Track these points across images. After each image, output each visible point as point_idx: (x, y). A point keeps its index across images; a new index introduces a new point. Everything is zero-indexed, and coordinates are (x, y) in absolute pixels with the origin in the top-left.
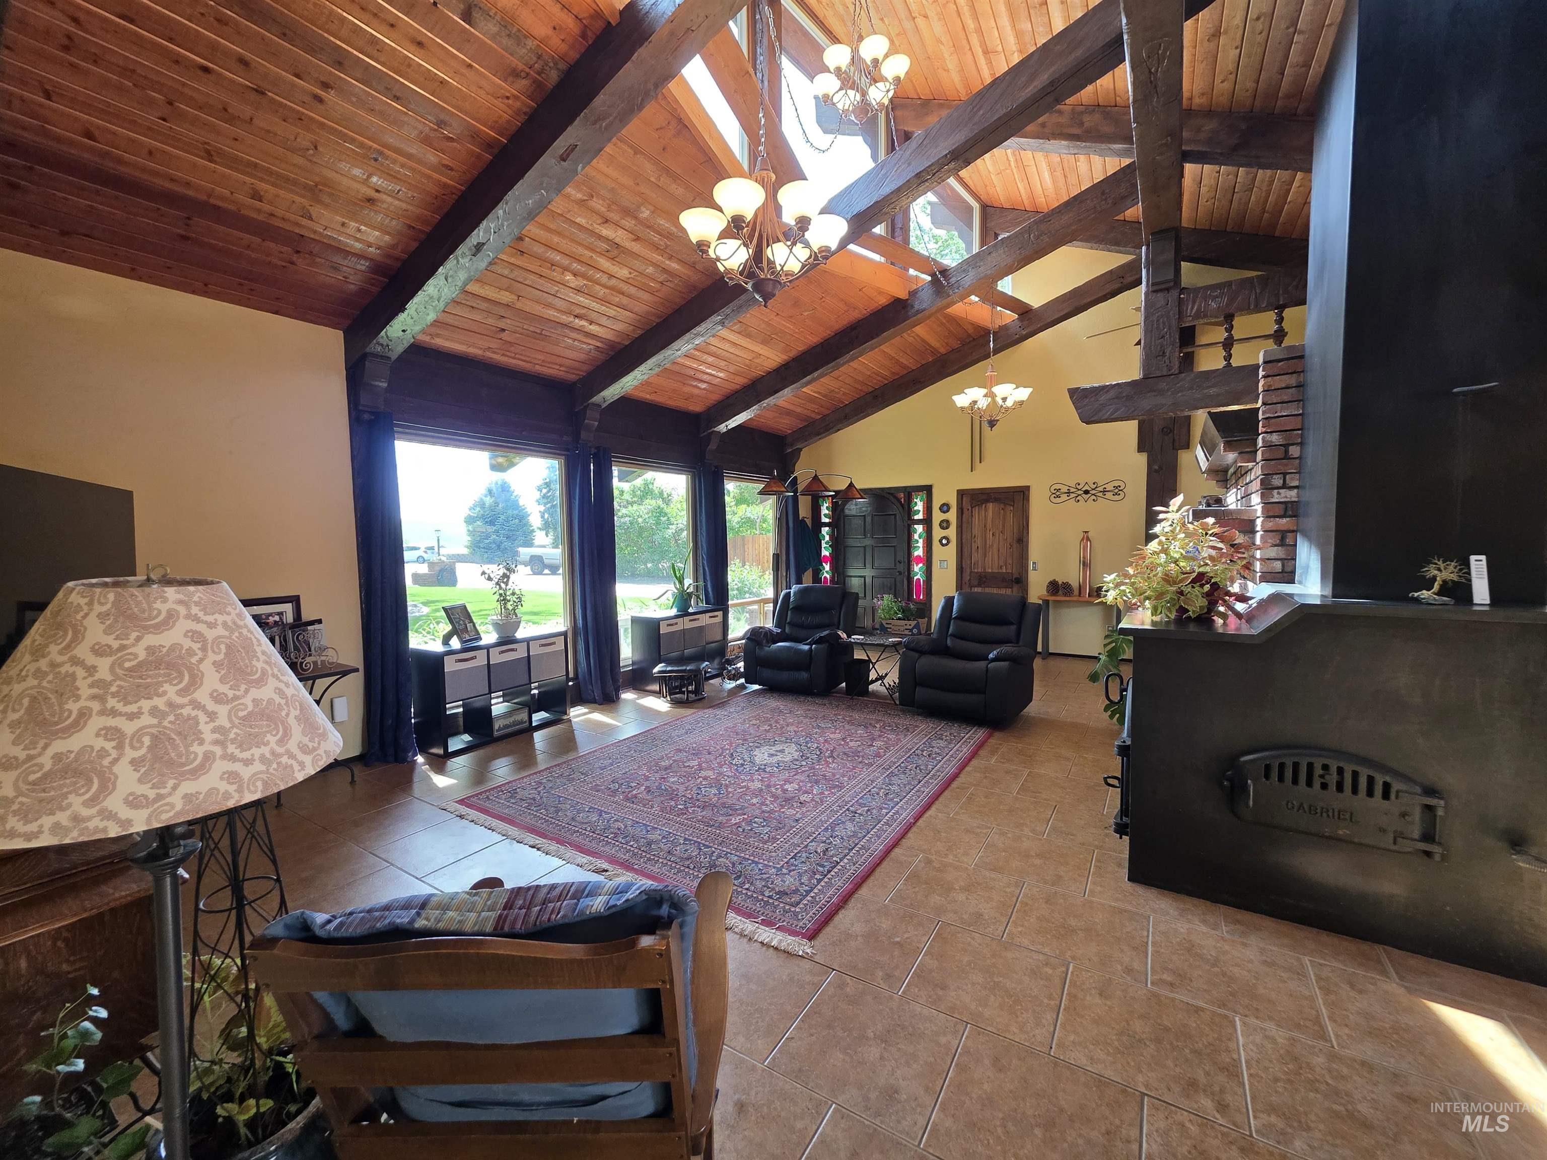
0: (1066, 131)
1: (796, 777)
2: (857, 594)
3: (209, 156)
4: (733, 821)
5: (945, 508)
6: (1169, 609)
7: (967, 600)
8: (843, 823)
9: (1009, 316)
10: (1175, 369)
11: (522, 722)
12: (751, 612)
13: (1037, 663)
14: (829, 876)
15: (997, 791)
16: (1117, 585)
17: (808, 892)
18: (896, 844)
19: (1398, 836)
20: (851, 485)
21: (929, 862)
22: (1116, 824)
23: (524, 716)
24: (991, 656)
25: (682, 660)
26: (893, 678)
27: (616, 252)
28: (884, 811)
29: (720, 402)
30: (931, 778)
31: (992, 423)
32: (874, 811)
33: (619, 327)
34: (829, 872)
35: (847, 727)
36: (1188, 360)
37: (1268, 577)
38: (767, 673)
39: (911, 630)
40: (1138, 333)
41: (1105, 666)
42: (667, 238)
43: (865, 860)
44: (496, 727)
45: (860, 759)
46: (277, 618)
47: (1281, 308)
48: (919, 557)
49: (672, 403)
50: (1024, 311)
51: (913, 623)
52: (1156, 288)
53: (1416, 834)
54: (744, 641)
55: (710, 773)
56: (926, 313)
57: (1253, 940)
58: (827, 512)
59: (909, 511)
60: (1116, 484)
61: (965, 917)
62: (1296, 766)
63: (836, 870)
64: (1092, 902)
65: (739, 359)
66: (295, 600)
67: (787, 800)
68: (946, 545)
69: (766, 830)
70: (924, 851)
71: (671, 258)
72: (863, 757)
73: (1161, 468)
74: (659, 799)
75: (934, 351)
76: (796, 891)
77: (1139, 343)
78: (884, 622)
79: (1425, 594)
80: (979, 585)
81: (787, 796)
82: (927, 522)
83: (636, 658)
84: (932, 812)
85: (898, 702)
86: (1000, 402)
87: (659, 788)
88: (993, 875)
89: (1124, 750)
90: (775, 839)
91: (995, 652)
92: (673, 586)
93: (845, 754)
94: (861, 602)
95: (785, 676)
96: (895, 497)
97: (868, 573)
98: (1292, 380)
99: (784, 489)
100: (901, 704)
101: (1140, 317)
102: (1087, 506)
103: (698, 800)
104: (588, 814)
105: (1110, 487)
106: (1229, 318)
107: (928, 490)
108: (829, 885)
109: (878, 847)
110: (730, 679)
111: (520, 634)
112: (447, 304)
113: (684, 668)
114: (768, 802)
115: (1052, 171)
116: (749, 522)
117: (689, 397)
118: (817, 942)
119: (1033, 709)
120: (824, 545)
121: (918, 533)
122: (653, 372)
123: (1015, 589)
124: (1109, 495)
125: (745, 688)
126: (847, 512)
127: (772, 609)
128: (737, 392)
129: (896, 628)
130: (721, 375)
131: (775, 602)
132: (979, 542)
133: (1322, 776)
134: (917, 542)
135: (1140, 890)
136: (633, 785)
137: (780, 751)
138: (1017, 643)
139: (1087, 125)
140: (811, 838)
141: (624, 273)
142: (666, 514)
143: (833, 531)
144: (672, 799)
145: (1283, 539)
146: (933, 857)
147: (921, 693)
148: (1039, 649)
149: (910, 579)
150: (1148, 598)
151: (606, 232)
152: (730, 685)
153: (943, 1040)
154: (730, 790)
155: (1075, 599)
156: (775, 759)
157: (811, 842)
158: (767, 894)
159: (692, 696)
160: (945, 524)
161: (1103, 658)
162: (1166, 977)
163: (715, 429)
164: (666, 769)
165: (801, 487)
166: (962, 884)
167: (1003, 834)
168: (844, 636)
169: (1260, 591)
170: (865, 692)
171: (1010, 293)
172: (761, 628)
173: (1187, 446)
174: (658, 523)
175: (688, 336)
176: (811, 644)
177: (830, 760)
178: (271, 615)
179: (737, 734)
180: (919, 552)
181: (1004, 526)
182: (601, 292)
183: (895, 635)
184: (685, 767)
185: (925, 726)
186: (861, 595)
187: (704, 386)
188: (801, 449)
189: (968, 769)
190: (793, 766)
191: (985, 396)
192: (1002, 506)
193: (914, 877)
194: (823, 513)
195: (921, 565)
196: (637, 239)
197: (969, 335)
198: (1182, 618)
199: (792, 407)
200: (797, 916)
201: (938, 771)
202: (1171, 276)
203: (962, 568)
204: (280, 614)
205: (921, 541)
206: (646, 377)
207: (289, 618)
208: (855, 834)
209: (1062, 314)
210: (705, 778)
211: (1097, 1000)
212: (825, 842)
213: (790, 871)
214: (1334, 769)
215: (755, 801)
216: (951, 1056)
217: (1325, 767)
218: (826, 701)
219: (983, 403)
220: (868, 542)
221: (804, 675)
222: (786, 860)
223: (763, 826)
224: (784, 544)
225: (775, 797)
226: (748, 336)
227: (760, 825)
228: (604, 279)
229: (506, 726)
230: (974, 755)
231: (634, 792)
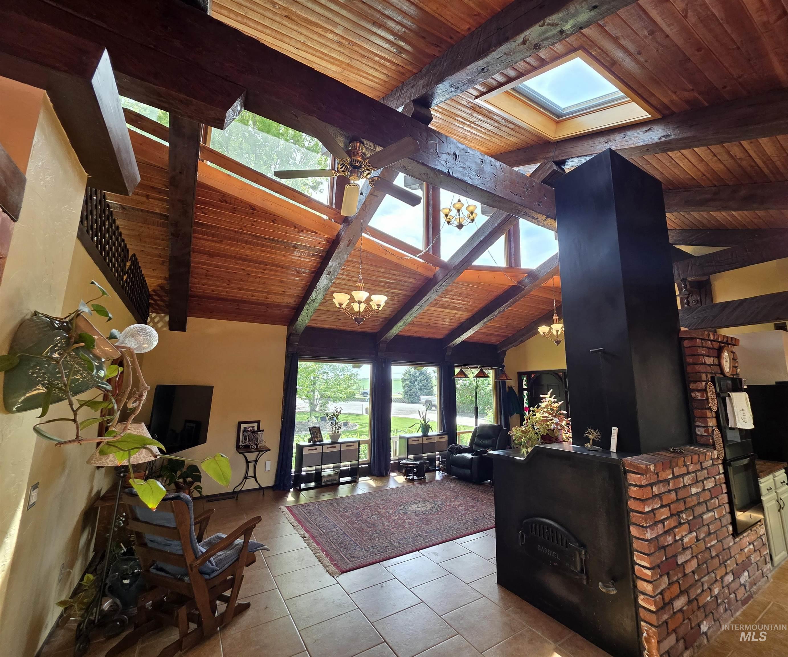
3: (240, 289)
11: (335, 480)
23: (337, 477)
44: (323, 480)
46: (252, 429)
49: (425, 336)
66: (258, 422)
111: (340, 440)
112: (311, 317)
143: (528, 393)
178: (250, 427)
204: (253, 427)
207: (256, 429)
229: (328, 481)
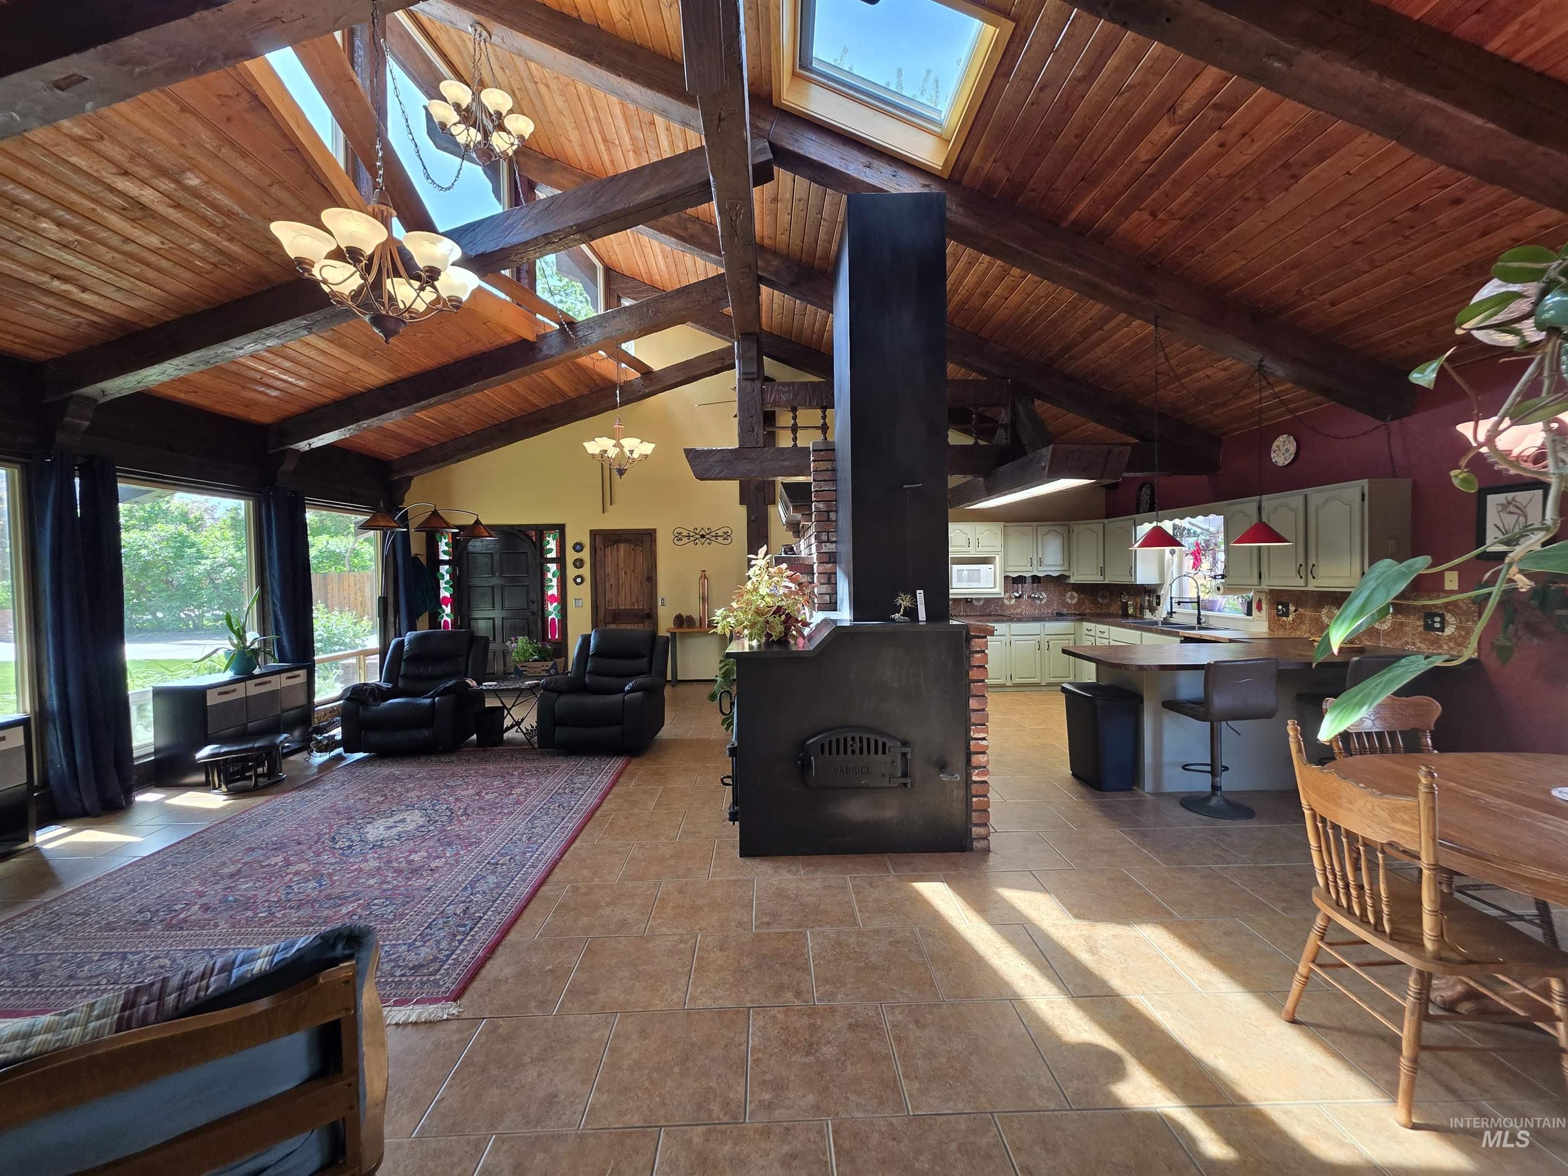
0: (674, 230)
1: (423, 844)
2: (488, 637)
4: (344, 911)
5: (578, 547)
6: (760, 636)
7: (603, 638)
8: (484, 877)
9: (633, 375)
10: (761, 444)
12: (346, 667)
13: (668, 691)
14: (472, 933)
15: (636, 811)
16: (725, 618)
17: (448, 957)
18: (543, 882)
19: (892, 776)
20: (477, 522)
21: (576, 889)
22: (730, 814)
24: (627, 688)
25: (242, 736)
26: (531, 721)
27: (139, 214)
28: (528, 855)
29: (299, 415)
30: (574, 813)
31: (621, 472)
32: (518, 858)
33: (137, 304)
34: (471, 929)
35: (481, 780)
36: (771, 437)
37: (823, 608)
38: (376, 737)
39: (548, 671)
40: (735, 408)
41: (721, 687)
42: (228, 216)
43: (512, 905)
45: (499, 810)
47: (824, 409)
48: (553, 595)
50: (646, 372)
51: (550, 664)
52: (746, 377)
53: (899, 775)
54: (342, 702)
55: (304, 866)
56: (556, 359)
57: (819, 874)
58: (446, 548)
59: (541, 550)
60: (725, 530)
61: (612, 927)
62: (838, 740)
63: (479, 925)
64: (714, 882)
65: (329, 370)
67: (414, 872)
68: (581, 583)
69: (391, 908)
70: (569, 882)
71: (231, 239)
72: (501, 807)
73: (756, 518)
74: (226, 915)
75: (563, 394)
76: (435, 959)
77: (735, 416)
78: (519, 666)
79: (897, 616)
80: (613, 622)
81: (414, 867)
82: (561, 560)
83: (162, 742)
84: (577, 844)
85: (536, 746)
86: (628, 454)
87: (224, 900)
88: (635, 884)
89: (733, 752)
90: (403, 915)
91: (631, 684)
92: (227, 642)
93: (480, 808)
94: (492, 647)
95: (399, 737)
96: (526, 535)
97: (497, 614)
98: (829, 465)
99: (394, 524)
100: (539, 747)
101: (735, 396)
102: (703, 549)
103: (290, 900)
104: (101, 963)
105: (720, 533)
106: (794, 410)
107: (560, 529)
108: (472, 941)
109: (525, 890)
110: (320, 751)
113: (250, 746)
114: (389, 879)
115: (665, 257)
116: (335, 558)
117: (249, 404)
118: (464, 1001)
119: (665, 733)
120: (442, 584)
121: (552, 572)
122: (196, 369)
123: (647, 624)
124: (720, 540)
125: (344, 759)
126: (470, 549)
127: (378, 661)
128: (325, 406)
129: (533, 670)
130: (302, 384)
131: (383, 653)
132: (612, 581)
133: (852, 746)
134: (551, 580)
135: (748, 862)
136: (177, 907)
137: (400, 821)
138: (650, 673)
139: (690, 231)
140: (448, 902)
141: (153, 241)
142: (193, 545)
144: (247, 909)
145: (829, 579)
146: (580, 885)
147: (561, 733)
148: (669, 677)
149: (544, 619)
150: (745, 627)
151: (123, 184)
152: (319, 758)
153: (596, 1035)
154: (335, 878)
155: (696, 630)
156: (395, 831)
157: (448, 906)
158: (398, 973)
159: (263, 781)
160: (579, 563)
161: (719, 679)
162: (765, 920)
163: (292, 447)
164: (232, 876)
165: (414, 523)
166: (608, 899)
167: (642, 847)
168: (473, 683)
169: (818, 617)
170: (500, 741)
171: (633, 354)
172: (365, 684)
173: (774, 502)
174: (179, 555)
175: (255, 335)
176: (433, 697)
177: (464, 818)
179: (338, 813)
180: (553, 591)
181: (634, 566)
182: (109, 256)
183: (531, 678)
184: (263, 867)
185: (564, 764)
186: (491, 639)
187: (274, 393)
188: (412, 478)
189: (610, 797)
190: (418, 834)
191: (614, 446)
192: (633, 546)
193: (563, 906)
194: (440, 550)
195: (555, 604)
196: (178, 206)
197: (597, 385)
198: (769, 644)
199: (402, 432)
200: (438, 983)
201: (581, 804)
202: (755, 370)
203: (597, 607)
205: (555, 580)
206: (182, 374)
208: (498, 885)
209: (678, 380)
210: (297, 873)
211: (719, 954)
212: (464, 902)
213: (425, 942)
214: (857, 740)
215: (372, 882)
216: (603, 1047)
217: (853, 739)
218: (454, 758)
219: (612, 452)
220: (496, 581)
221: (426, 733)
222: (419, 933)
223: (386, 906)
224: (391, 585)
225: (399, 871)
226: (343, 346)
227: (382, 905)
228: (115, 241)
230: (614, 783)
231: (182, 916)
